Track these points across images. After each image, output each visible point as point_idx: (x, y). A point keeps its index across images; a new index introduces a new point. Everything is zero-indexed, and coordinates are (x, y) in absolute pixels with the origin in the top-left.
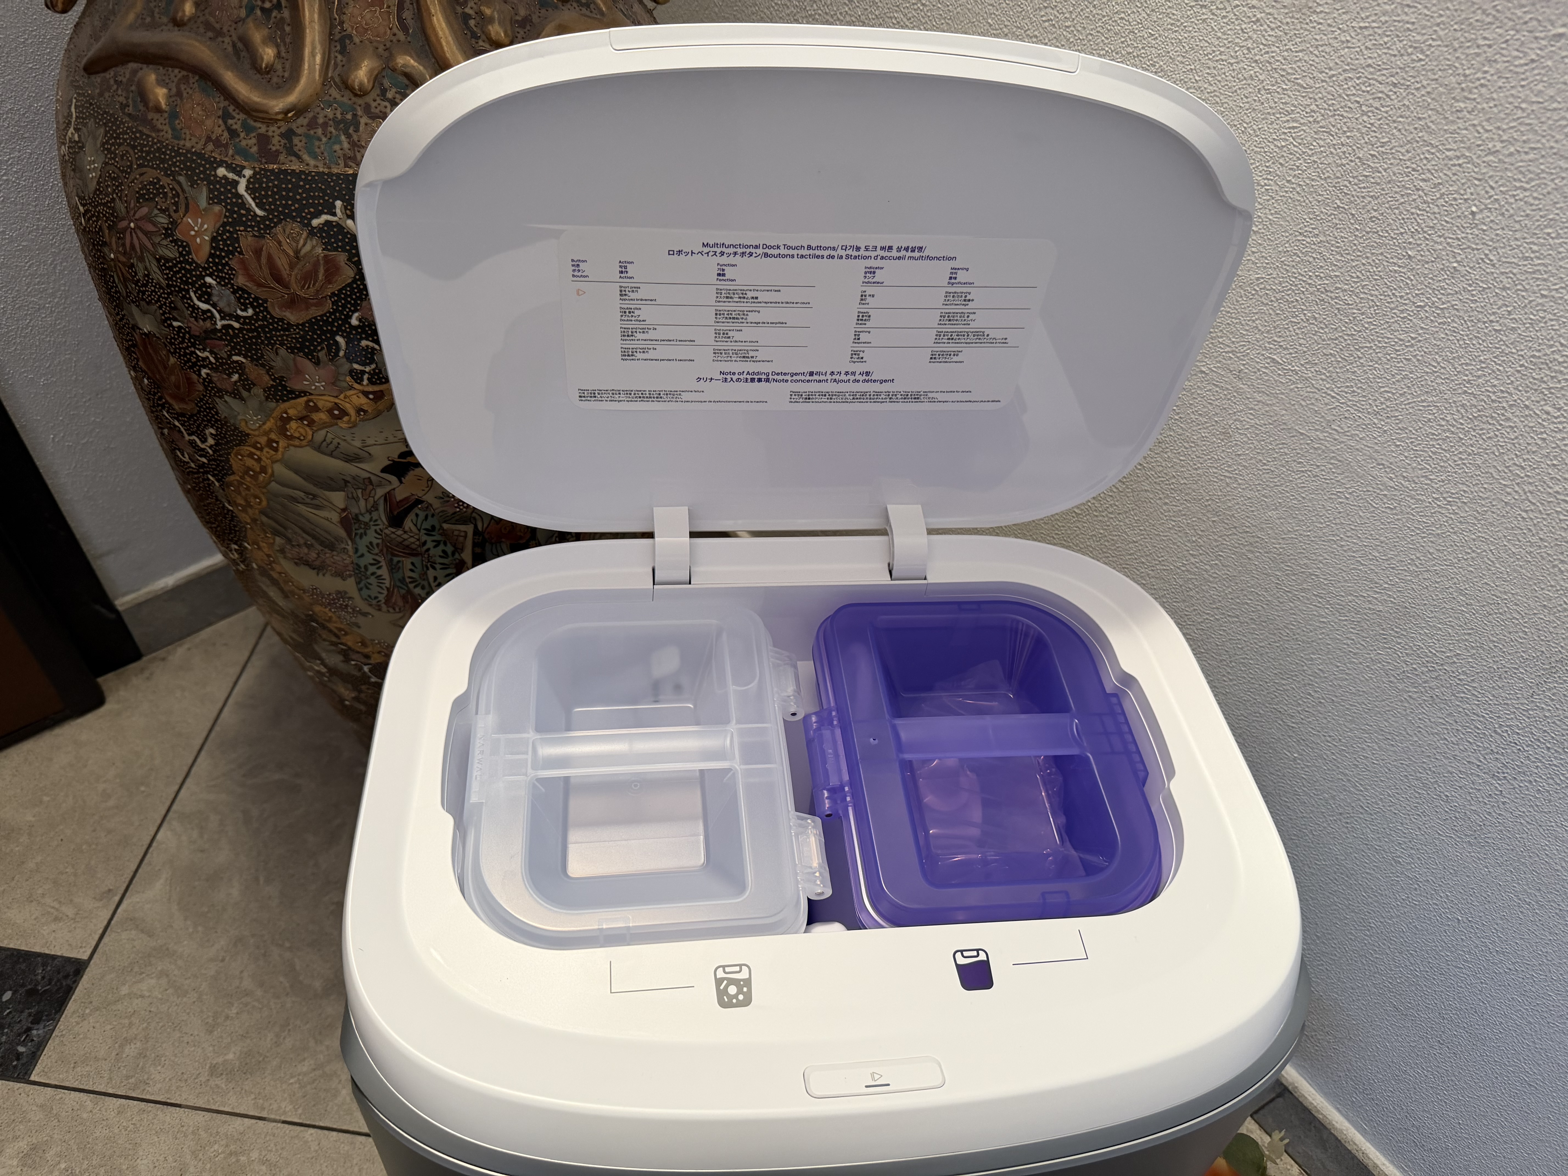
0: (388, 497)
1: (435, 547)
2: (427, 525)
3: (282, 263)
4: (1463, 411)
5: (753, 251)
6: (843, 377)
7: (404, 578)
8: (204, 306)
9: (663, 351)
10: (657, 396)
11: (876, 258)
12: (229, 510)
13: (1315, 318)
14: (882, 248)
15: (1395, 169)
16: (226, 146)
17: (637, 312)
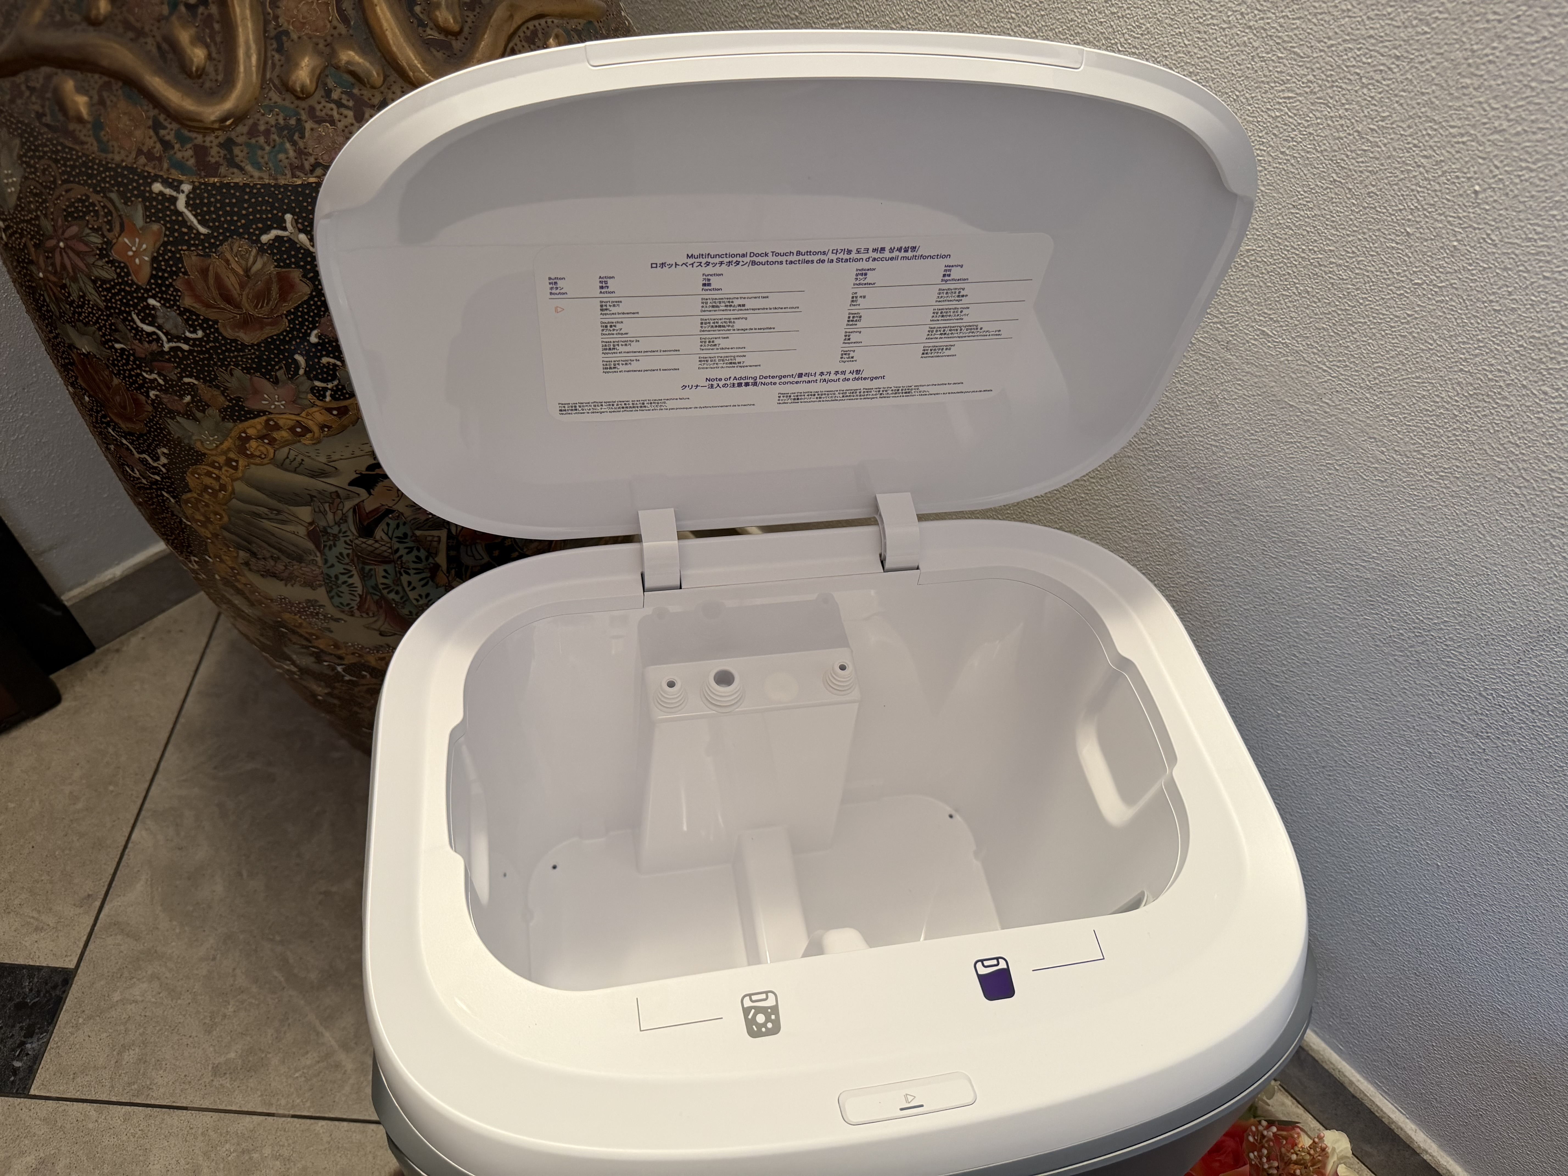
0: (357, 509)
1: (408, 553)
2: (399, 533)
3: (231, 282)
4: (1458, 388)
5: (740, 259)
6: (833, 377)
7: (377, 585)
8: (149, 329)
9: (645, 362)
10: (640, 406)
11: (868, 260)
12: (186, 525)
13: (1308, 292)
14: (874, 250)
15: (1395, 144)
16: (160, 159)
17: (619, 326)
